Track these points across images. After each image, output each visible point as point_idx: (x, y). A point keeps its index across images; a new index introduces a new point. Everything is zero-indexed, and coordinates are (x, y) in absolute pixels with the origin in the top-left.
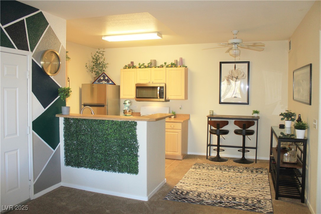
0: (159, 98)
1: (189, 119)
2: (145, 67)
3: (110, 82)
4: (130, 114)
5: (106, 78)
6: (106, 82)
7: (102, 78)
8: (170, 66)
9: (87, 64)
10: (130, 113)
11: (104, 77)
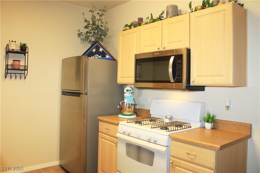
0: (172, 81)
1: (250, 136)
2: (154, 21)
3: (107, 57)
4: (129, 112)
5: (101, 50)
6: (100, 57)
7: (94, 50)
8: (199, 8)
9: (79, 31)
10: (130, 110)
11: (97, 48)
